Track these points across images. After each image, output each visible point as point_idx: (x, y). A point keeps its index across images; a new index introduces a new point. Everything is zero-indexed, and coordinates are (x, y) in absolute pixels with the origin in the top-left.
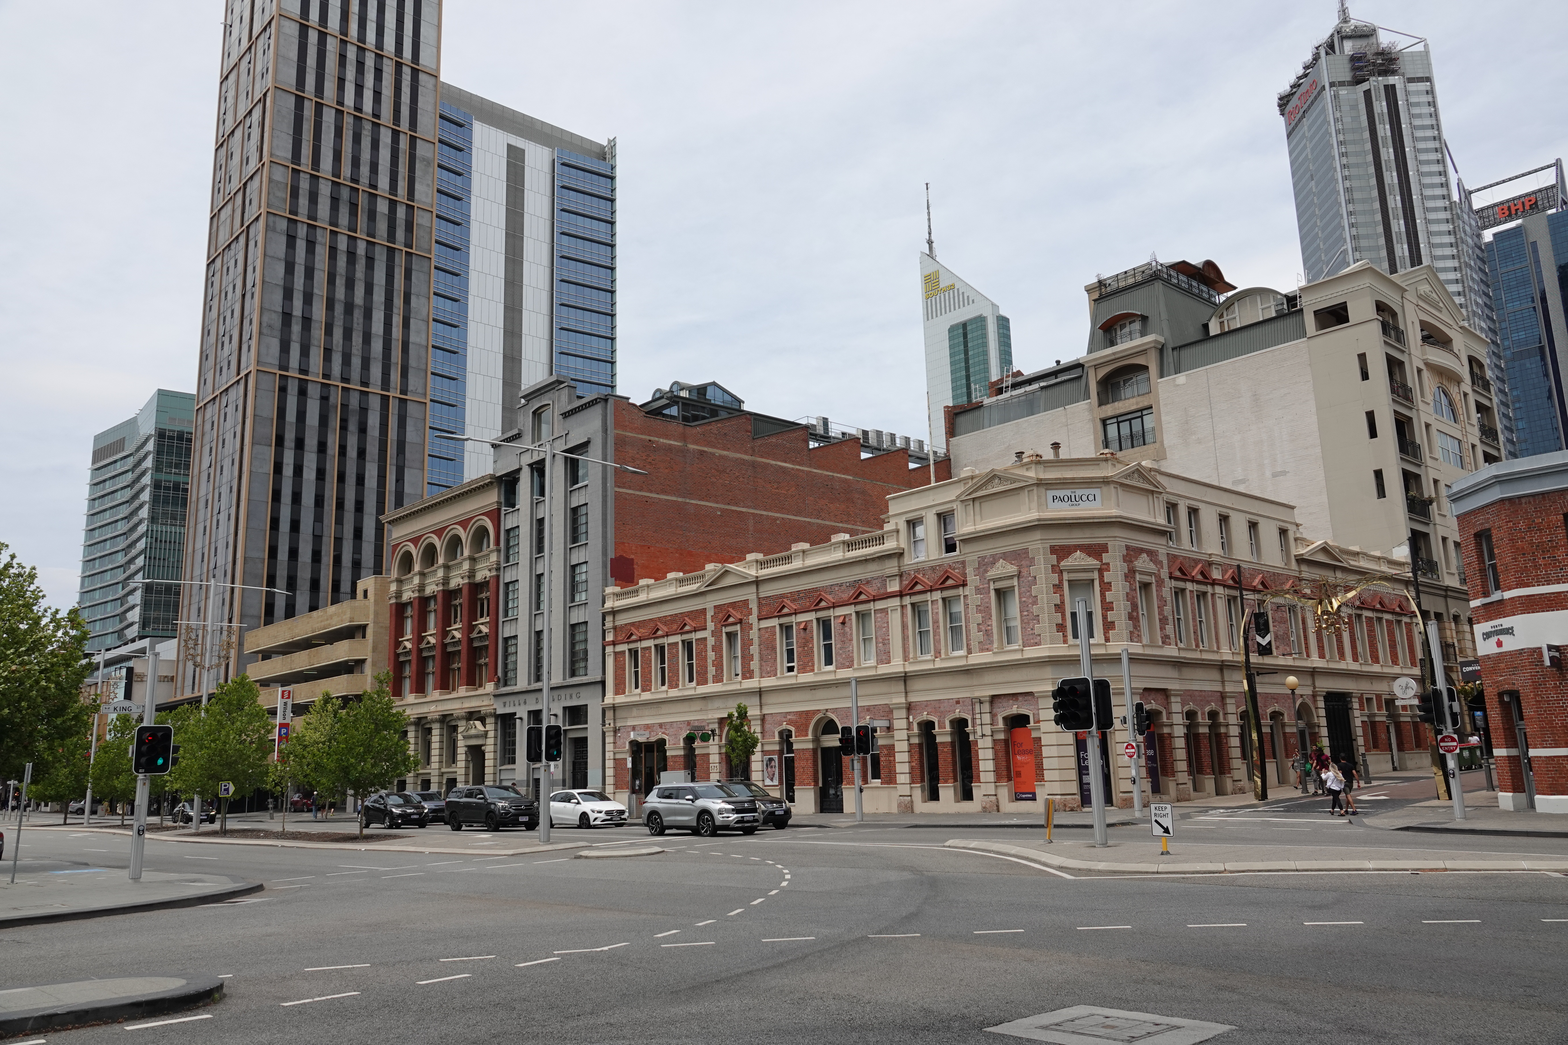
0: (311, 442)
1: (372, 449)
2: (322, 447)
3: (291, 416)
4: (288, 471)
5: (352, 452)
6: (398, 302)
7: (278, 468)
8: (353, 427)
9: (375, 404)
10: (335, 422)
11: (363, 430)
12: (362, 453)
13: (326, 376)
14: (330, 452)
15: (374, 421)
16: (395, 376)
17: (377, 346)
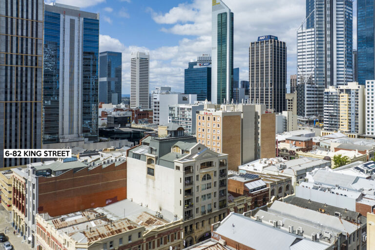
0: (14, 116)
1: (29, 115)
2: (16, 117)
3: (8, 111)
4: (8, 123)
5: (24, 116)
6: (34, 80)
7: (6, 123)
8: (24, 111)
9: (29, 105)
10: (19, 110)
11: (26, 110)
12: (26, 116)
13: (16, 101)
14: (18, 117)
15: (29, 108)
16: (34, 97)
17: (29, 91)
